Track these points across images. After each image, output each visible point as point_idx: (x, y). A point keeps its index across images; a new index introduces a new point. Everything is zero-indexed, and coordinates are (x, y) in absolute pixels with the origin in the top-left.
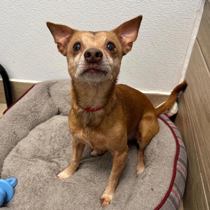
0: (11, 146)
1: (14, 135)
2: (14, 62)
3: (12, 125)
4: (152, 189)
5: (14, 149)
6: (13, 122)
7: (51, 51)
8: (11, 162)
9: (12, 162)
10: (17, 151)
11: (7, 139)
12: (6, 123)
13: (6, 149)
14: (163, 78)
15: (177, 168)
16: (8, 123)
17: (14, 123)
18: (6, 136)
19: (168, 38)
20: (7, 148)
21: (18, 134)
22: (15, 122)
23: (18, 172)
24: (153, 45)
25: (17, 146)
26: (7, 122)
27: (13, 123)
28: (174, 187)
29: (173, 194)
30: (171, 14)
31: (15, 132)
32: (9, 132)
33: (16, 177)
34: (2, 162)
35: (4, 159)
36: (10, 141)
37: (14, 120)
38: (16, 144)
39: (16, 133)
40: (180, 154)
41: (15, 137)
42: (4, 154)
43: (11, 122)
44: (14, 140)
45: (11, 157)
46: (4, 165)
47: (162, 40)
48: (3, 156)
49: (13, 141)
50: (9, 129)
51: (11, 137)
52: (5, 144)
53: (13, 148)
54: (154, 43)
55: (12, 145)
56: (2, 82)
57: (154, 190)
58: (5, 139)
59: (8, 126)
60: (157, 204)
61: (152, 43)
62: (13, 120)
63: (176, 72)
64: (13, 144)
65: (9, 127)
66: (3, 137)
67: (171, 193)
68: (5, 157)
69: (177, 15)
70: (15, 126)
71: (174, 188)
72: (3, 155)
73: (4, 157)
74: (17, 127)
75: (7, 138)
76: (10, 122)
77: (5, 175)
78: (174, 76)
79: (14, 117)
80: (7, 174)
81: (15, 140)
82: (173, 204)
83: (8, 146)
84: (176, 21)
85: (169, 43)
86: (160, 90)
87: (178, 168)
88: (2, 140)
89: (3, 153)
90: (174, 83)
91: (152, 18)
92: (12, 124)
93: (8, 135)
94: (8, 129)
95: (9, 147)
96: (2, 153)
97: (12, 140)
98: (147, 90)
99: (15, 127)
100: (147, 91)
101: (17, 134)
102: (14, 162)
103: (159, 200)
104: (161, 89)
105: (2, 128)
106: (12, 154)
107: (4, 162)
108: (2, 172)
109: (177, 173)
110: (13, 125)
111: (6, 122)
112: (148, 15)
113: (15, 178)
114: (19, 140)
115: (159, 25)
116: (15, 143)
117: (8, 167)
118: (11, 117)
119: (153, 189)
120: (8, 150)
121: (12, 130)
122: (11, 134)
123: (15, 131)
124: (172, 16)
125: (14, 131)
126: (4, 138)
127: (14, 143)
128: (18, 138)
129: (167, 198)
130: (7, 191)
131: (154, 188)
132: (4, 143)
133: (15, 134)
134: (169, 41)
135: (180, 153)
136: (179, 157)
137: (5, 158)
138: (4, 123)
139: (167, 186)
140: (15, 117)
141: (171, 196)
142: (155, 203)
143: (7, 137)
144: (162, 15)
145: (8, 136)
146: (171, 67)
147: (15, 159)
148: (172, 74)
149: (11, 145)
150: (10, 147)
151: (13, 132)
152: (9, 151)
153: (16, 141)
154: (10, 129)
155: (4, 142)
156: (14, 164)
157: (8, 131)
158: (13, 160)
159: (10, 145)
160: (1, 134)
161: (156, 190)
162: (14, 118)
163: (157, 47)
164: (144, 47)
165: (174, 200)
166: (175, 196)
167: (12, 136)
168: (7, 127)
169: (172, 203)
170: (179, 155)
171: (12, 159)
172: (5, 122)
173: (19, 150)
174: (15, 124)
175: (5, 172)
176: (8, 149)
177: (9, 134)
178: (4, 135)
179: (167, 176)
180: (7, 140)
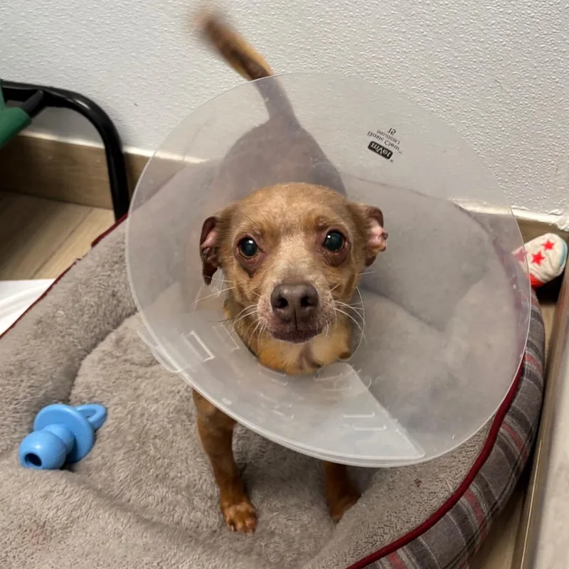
0: (102, 327)
1: (113, 299)
2: (136, 105)
3: (109, 276)
4: (418, 483)
5: (113, 336)
6: (113, 266)
7: (230, 82)
8: (97, 367)
9: (101, 366)
10: (118, 342)
11: (93, 309)
12: (93, 269)
13: (89, 334)
14: (530, 175)
15: (499, 434)
16: (99, 269)
17: (114, 268)
18: (90, 301)
19: (538, 69)
20: (92, 332)
21: (124, 297)
22: (117, 266)
23: (112, 393)
24: (498, 84)
25: (120, 329)
26: (97, 266)
27: (113, 271)
28: (473, 485)
29: (466, 503)
30: (543, 10)
31: (117, 292)
32: (99, 292)
33: (104, 403)
34: (77, 365)
35: (82, 359)
36: (101, 313)
37: (116, 263)
38: (117, 323)
39: (119, 294)
40: (517, 397)
41: (115, 306)
42: (81, 345)
43: (106, 265)
44: (111, 312)
45: (101, 355)
46: (81, 372)
47: (521, 74)
48: (79, 350)
49: (108, 315)
50: (100, 284)
51: (103, 306)
52: (87, 322)
53: (108, 333)
54: (500, 81)
55: (106, 325)
56: (104, 152)
57: (421, 486)
58: (86, 308)
59: (98, 276)
60: (418, 522)
61: (496, 81)
62: (113, 262)
63: (564, 160)
64: (108, 323)
65: (100, 280)
66: (84, 304)
67: (463, 499)
68: (85, 353)
69: (558, 12)
70: (116, 277)
71: (474, 488)
72: (79, 347)
73: (83, 353)
74: (121, 281)
75: (92, 306)
76: (103, 266)
77: (80, 397)
78: (559, 173)
79: (115, 254)
80: (83, 395)
81: (114, 314)
82: (461, 527)
83: (95, 327)
84: (557, 27)
85: (541, 84)
86: (523, 208)
87: (502, 434)
88: (81, 310)
89: (80, 342)
90: (560, 189)
91: (491, 16)
92: (109, 273)
93: (96, 299)
94: (98, 285)
95: (97, 330)
96: (76, 344)
97: (107, 312)
98: (485, 203)
99: (116, 280)
100: (485, 206)
101: (121, 299)
102: (105, 368)
103: (426, 513)
104: (525, 204)
105: (82, 281)
106: (104, 348)
107: (80, 365)
108: (74, 389)
109: (497, 448)
110: (113, 275)
111: (95, 265)
112: (482, 7)
113: (104, 406)
114: (124, 313)
115: (511, 34)
116: (114, 320)
117: (89, 379)
118: (108, 255)
119: (420, 482)
120: (92, 337)
121: (109, 286)
122: (103, 296)
123: (116, 289)
124: (546, 14)
125: (113, 291)
126: (84, 307)
127: (111, 320)
128: (124, 309)
129: (448, 510)
130: (77, 438)
131: (422, 480)
132: (86, 318)
133: (115, 298)
134: (542, 79)
135: (519, 393)
136: (513, 404)
137: (85, 356)
138: (89, 268)
139: (457, 481)
140: (119, 255)
141: (458, 506)
142: (413, 519)
143: (92, 303)
144: (519, 11)
145: (95, 303)
146: (548, 145)
147: (109, 360)
148: (552, 164)
149: (104, 326)
150: (100, 329)
151: (110, 292)
152: (97, 339)
153: (118, 315)
154: (104, 286)
155: (86, 316)
156: (104, 372)
157: (98, 289)
158: (105, 362)
159: (100, 324)
160: (78, 296)
161: (425, 486)
162: (117, 256)
163: (508, 90)
164: (474, 90)
165: (467, 518)
166: (470, 508)
167: (108, 301)
168: (95, 279)
169: (456, 524)
170: (516, 400)
171: (101, 360)
172: (92, 267)
173: (125, 340)
174: (116, 272)
175: (80, 390)
176: (93, 334)
177: (100, 298)
178: (85, 298)
179: (464, 454)
180: (92, 311)
